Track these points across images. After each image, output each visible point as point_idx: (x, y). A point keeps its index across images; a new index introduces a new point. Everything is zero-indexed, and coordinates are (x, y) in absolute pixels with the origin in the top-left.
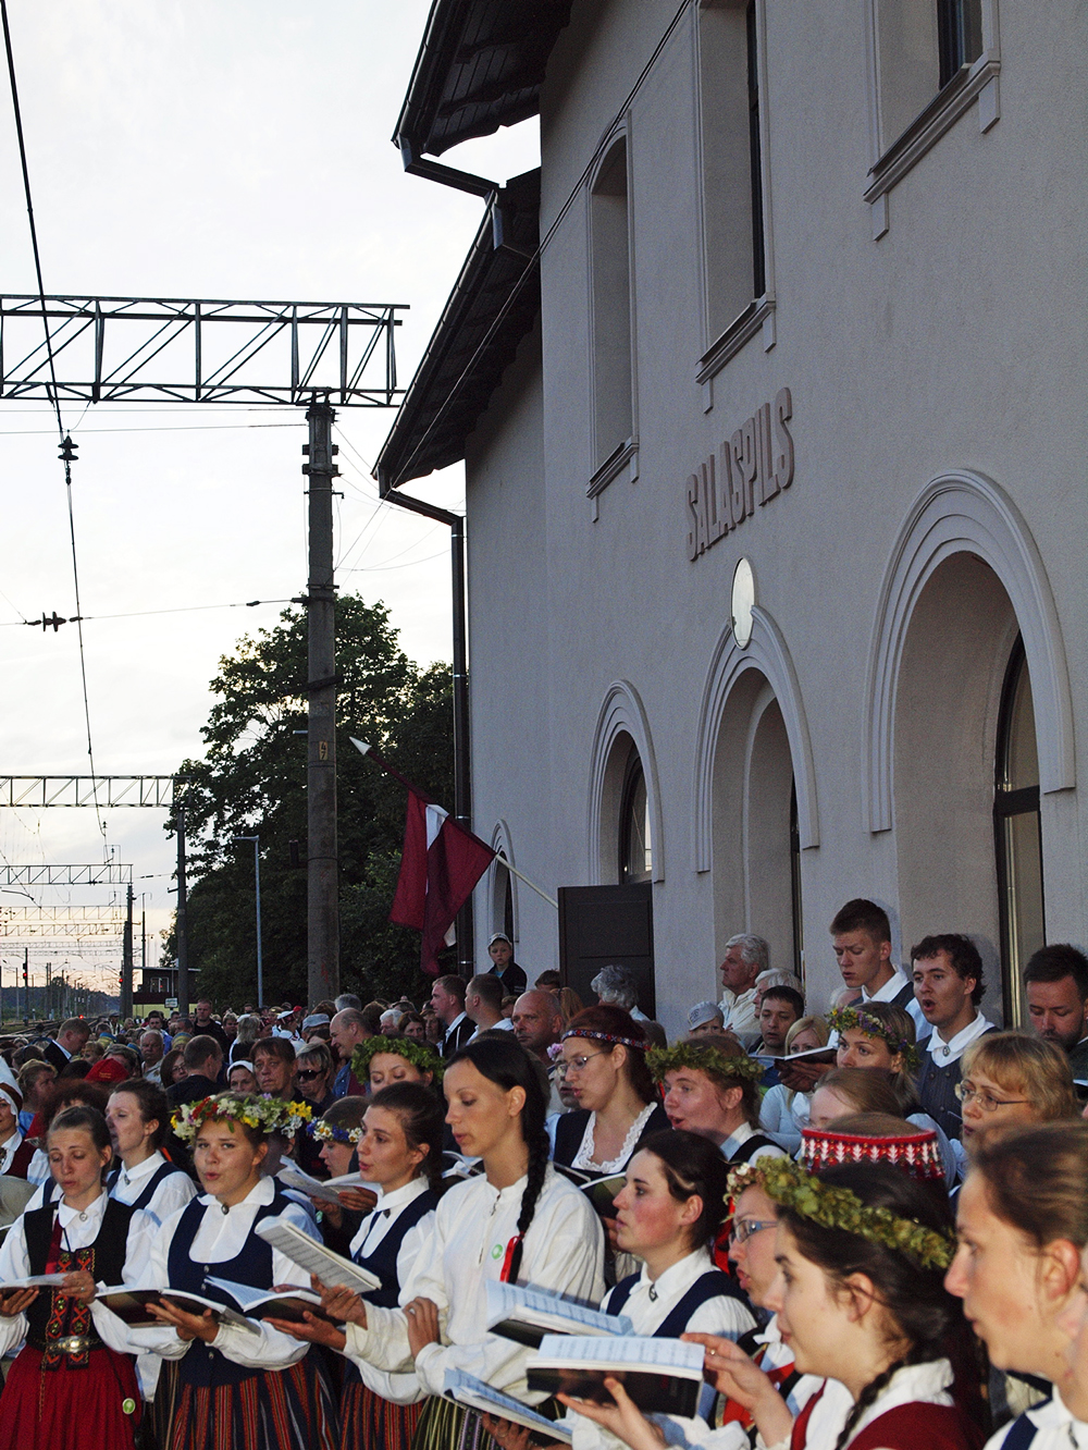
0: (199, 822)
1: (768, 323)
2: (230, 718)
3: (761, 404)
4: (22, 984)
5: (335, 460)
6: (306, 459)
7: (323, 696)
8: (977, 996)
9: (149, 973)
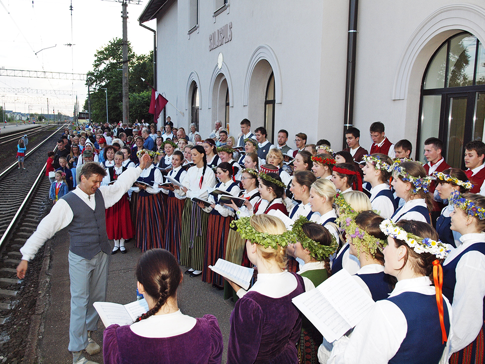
0: (92, 84)
1: (228, 8)
2: (98, 63)
3: (226, 24)
4: (53, 114)
5: (128, 15)
6: (122, 14)
7: (126, 64)
8: (266, 137)
9: (80, 113)
